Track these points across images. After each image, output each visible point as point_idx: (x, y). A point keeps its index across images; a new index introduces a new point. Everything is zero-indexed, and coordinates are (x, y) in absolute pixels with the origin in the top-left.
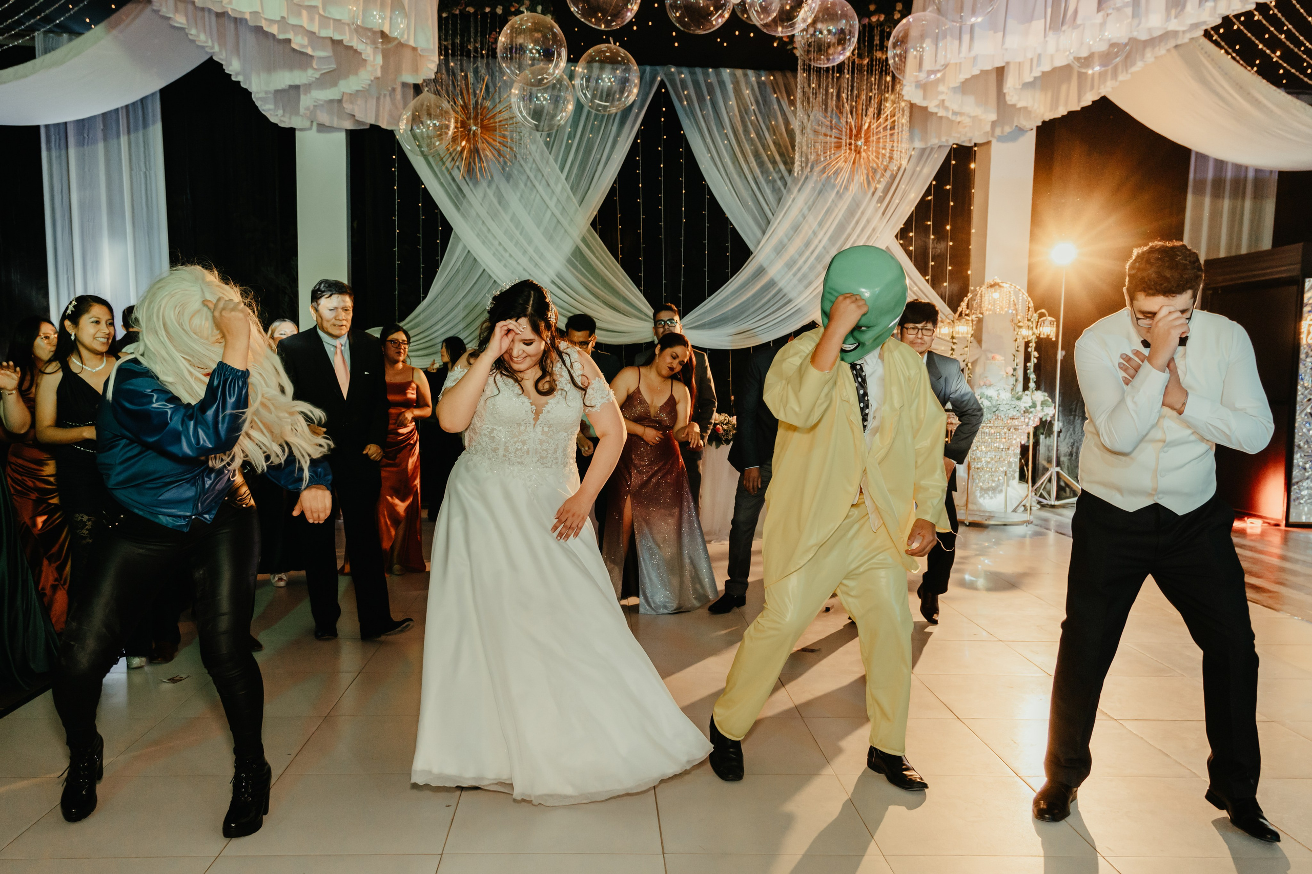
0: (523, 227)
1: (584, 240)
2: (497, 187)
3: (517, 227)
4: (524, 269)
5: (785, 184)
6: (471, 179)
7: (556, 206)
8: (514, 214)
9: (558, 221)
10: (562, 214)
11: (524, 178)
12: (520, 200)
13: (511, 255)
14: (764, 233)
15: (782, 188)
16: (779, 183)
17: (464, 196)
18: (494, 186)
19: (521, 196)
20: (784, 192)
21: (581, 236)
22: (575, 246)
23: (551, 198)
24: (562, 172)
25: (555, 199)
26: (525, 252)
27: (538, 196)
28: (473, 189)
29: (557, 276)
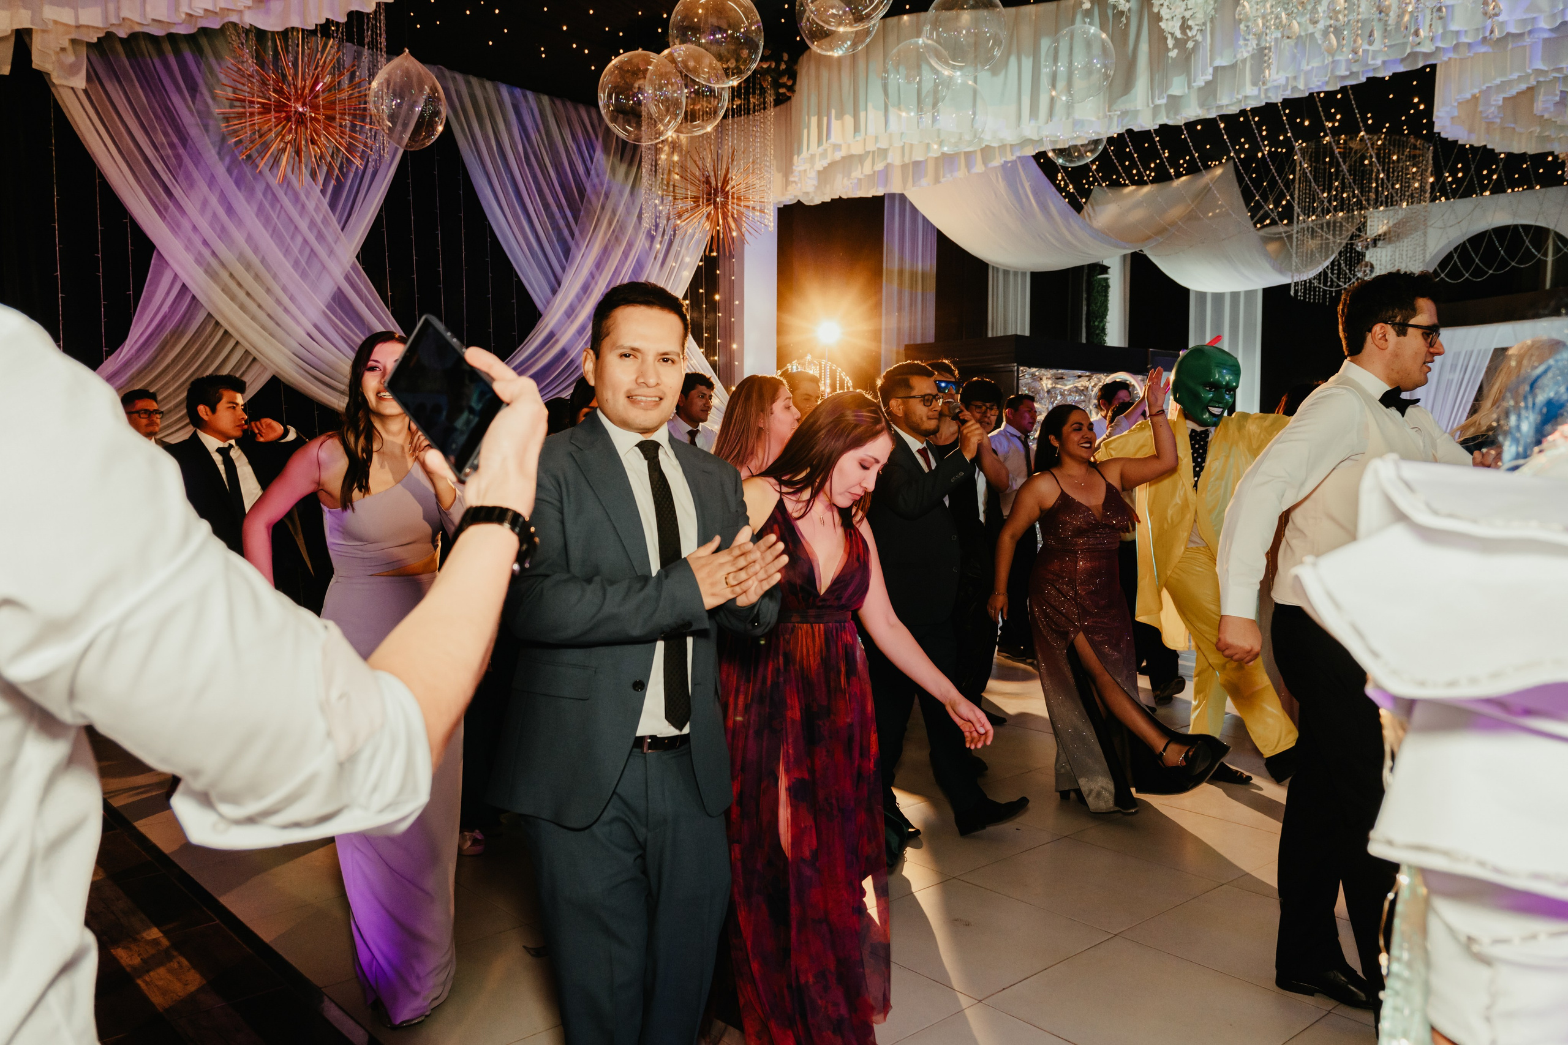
0: (264, 255)
1: (348, 280)
3: (255, 253)
5: (572, 235)
7: (310, 228)
8: (250, 233)
9: (313, 251)
10: (317, 241)
12: (258, 215)
14: (554, 292)
15: (569, 238)
16: (566, 233)
17: (174, 200)
18: (218, 191)
19: (259, 210)
20: (572, 243)
21: (345, 272)
23: (301, 218)
24: (316, 184)
25: (307, 219)
26: (268, 291)
27: (283, 212)
28: (187, 191)
29: (315, 326)
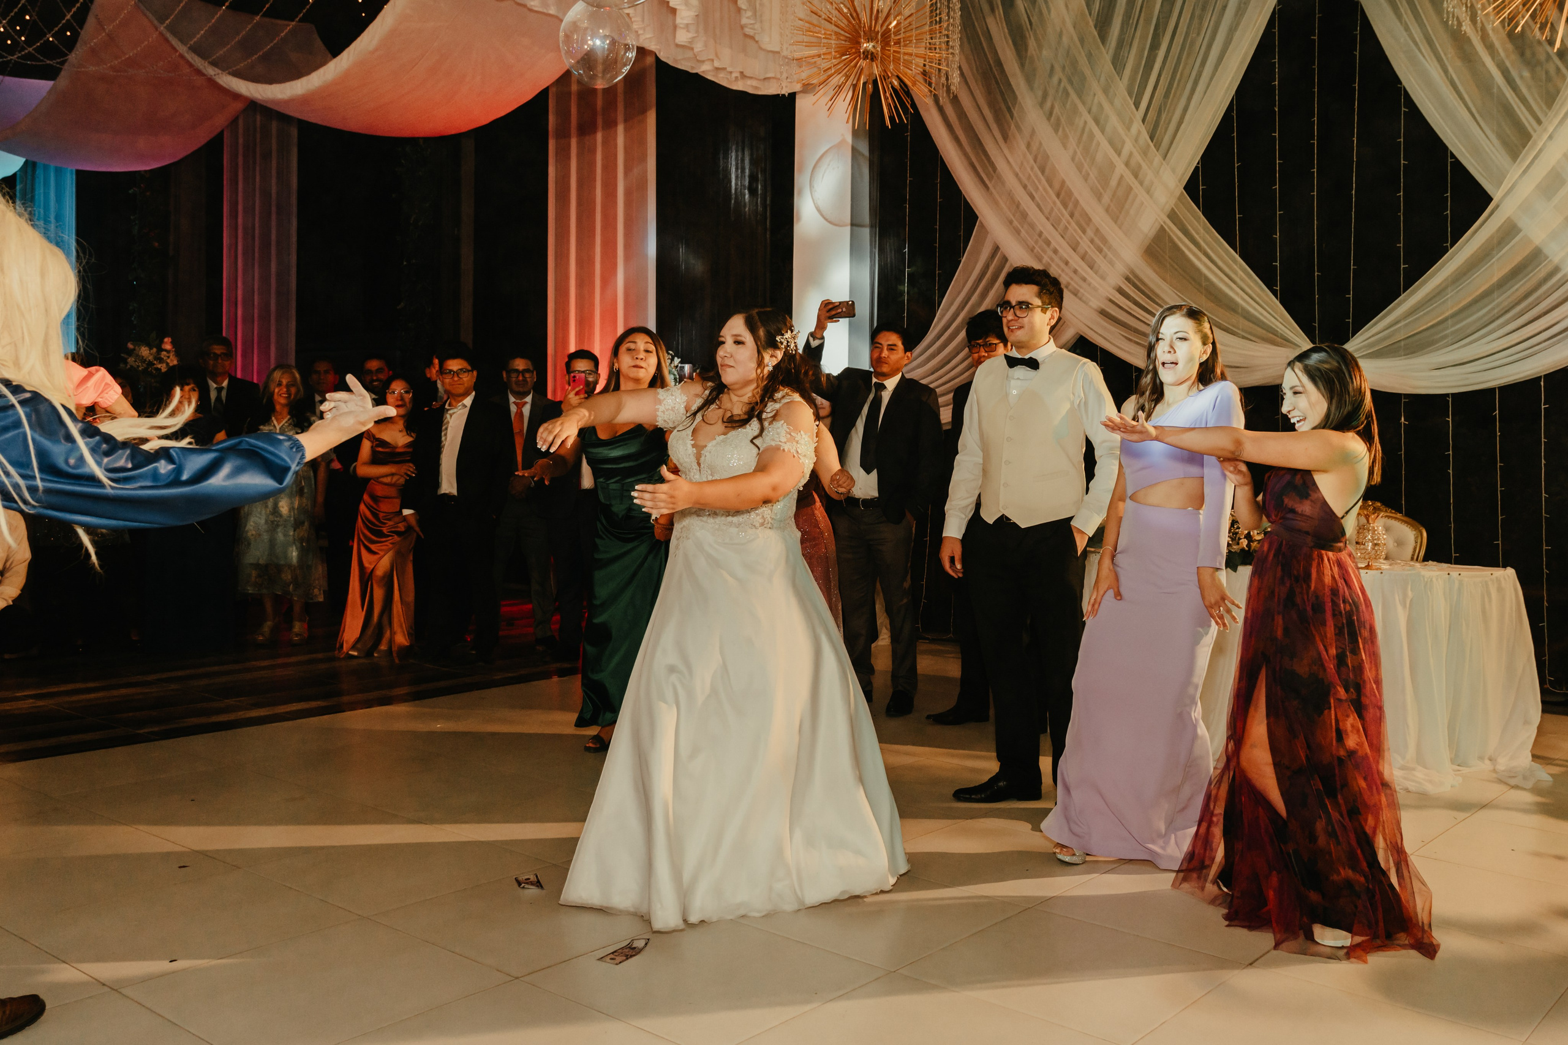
0: (1077, 202)
1: (1173, 216)
2: (1041, 144)
3: (1065, 206)
4: (1075, 272)
6: (1005, 138)
8: (1063, 182)
9: (1131, 188)
10: (1136, 176)
11: (1081, 124)
12: (1073, 159)
13: (1055, 251)
17: (995, 169)
18: (1034, 147)
19: (1075, 153)
21: (1168, 208)
22: (1157, 227)
23: (1119, 155)
24: (1137, 110)
25: (1125, 152)
28: (1006, 151)
29: (1128, 279)
